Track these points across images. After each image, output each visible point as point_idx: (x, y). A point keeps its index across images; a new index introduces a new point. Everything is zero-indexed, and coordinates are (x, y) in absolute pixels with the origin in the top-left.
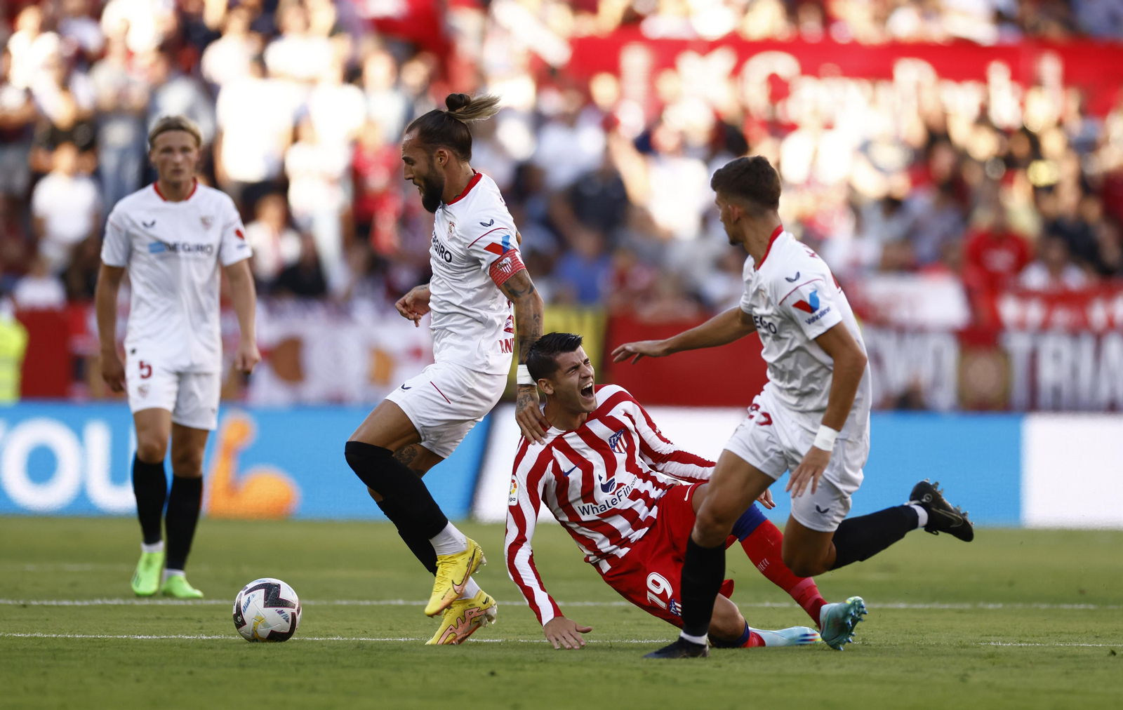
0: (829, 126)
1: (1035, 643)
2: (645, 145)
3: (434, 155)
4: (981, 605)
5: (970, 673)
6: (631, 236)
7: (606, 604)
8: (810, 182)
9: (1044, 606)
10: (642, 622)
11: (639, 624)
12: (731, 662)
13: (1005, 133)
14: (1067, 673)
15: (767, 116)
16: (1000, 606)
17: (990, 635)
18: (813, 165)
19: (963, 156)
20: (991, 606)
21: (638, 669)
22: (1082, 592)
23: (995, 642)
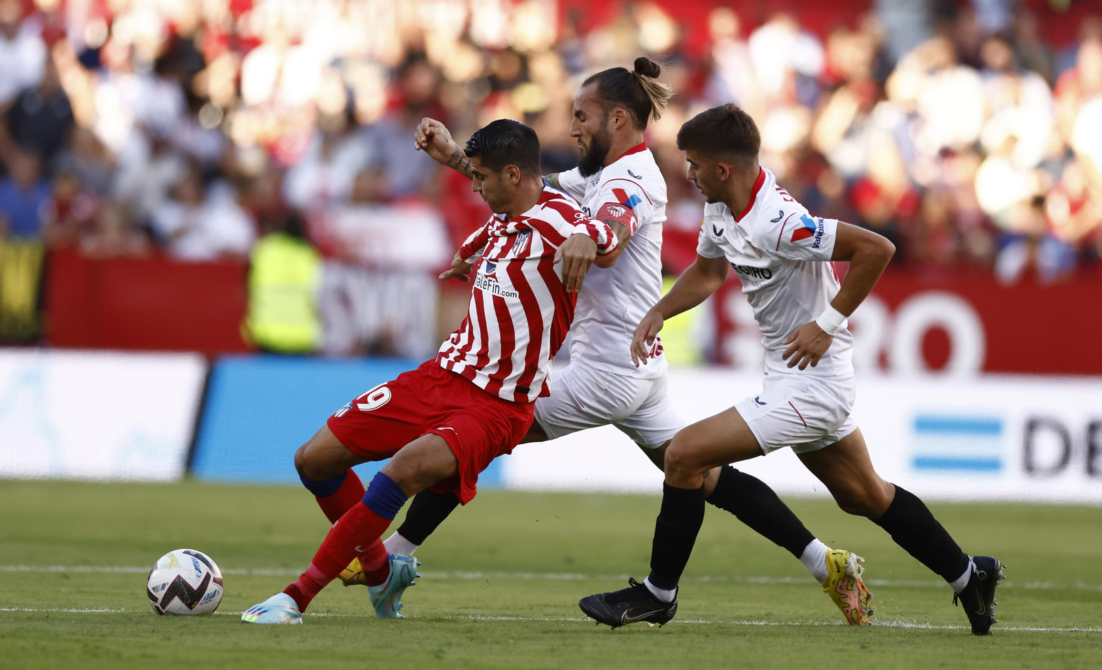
0: (296, 42)
1: (518, 616)
2: (92, 59)
3: (610, 114)
4: (459, 574)
5: (445, 649)
6: (73, 160)
7: (42, 569)
8: (272, 103)
9: (528, 576)
10: (82, 589)
11: (79, 592)
12: (182, 634)
13: (489, 52)
14: (552, 650)
15: (226, 29)
16: (479, 575)
17: (467, 608)
18: (277, 84)
19: (440, 77)
20: (469, 576)
21: (77, 641)
22: (569, 561)
23: (473, 615)
